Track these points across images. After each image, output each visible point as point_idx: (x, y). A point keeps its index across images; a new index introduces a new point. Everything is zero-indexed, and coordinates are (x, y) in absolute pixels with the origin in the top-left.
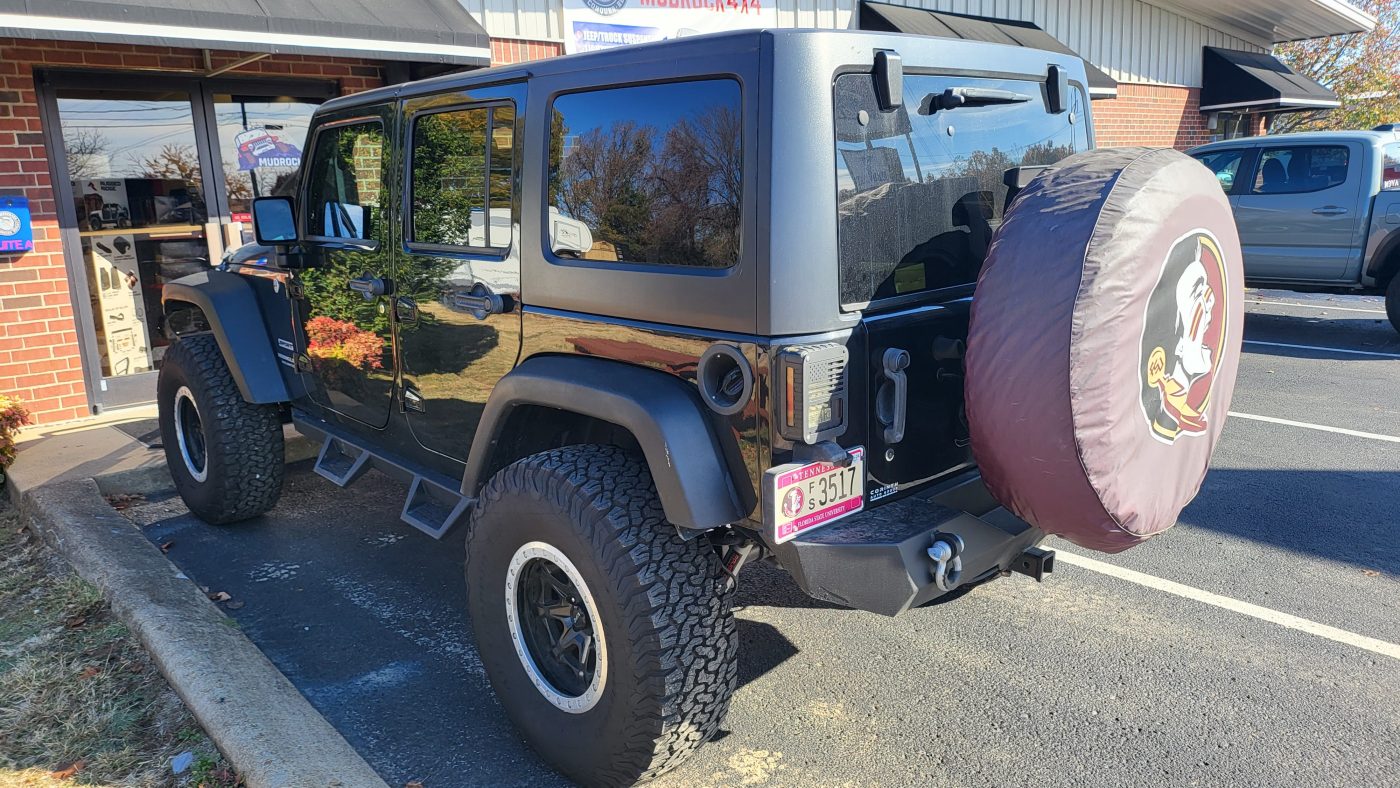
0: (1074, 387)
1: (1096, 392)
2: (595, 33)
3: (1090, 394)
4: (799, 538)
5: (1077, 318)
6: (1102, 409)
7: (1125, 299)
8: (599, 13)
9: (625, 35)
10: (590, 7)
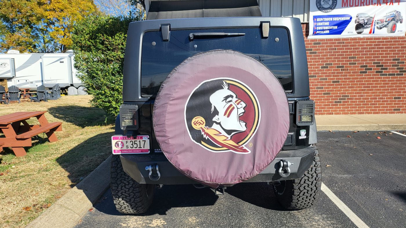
0: (154, 123)
1: (161, 126)
2: (322, 19)
3: (159, 126)
4: (121, 155)
5: (156, 102)
6: (164, 132)
7: (171, 98)
8: (324, 12)
9: (334, 18)
10: (320, 10)
